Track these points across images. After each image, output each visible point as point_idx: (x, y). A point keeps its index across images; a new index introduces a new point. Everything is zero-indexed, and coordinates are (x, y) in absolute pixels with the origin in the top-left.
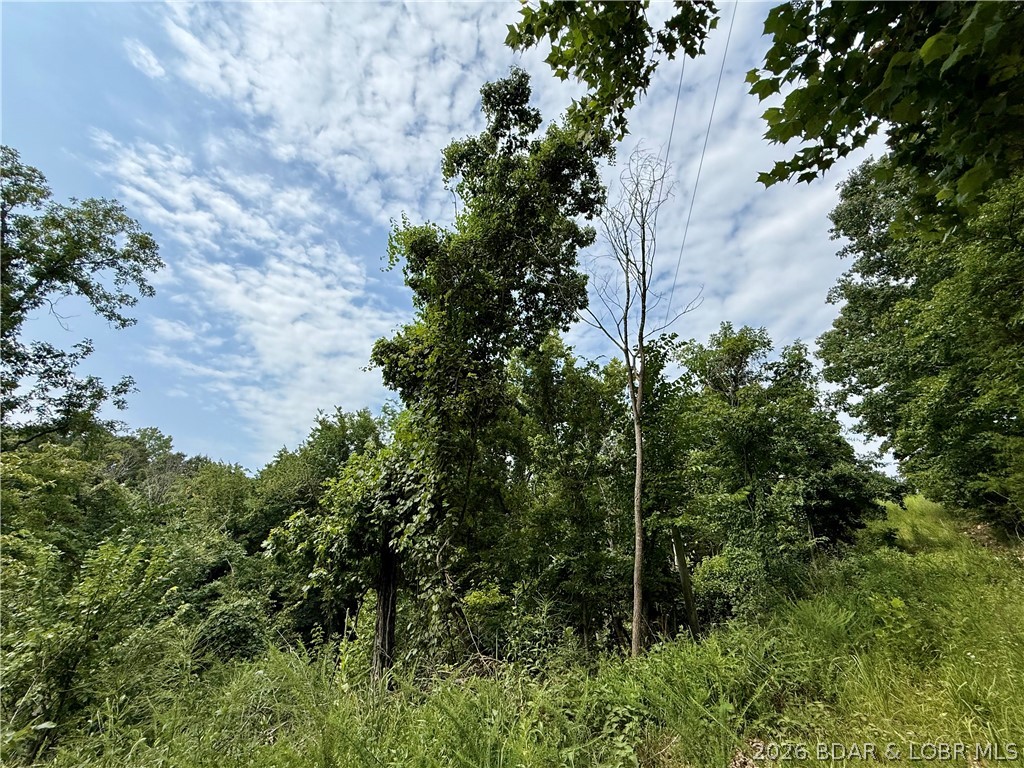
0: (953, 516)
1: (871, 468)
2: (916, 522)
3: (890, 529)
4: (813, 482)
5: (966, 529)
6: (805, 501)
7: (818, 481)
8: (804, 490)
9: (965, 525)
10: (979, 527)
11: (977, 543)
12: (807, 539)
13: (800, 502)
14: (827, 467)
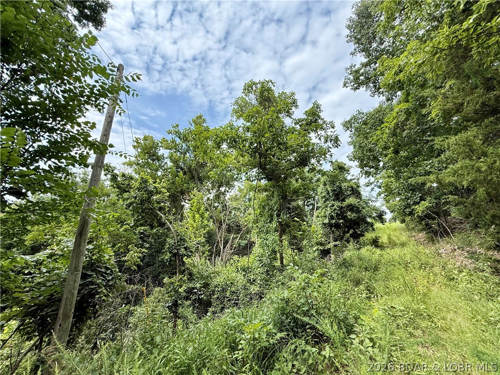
0: (409, 230)
1: (369, 203)
2: (391, 233)
3: (376, 237)
4: (335, 209)
5: (414, 236)
6: (330, 221)
7: (338, 209)
8: (329, 214)
9: (414, 234)
10: (420, 235)
11: (419, 243)
12: (329, 243)
13: (326, 221)
14: (343, 200)
